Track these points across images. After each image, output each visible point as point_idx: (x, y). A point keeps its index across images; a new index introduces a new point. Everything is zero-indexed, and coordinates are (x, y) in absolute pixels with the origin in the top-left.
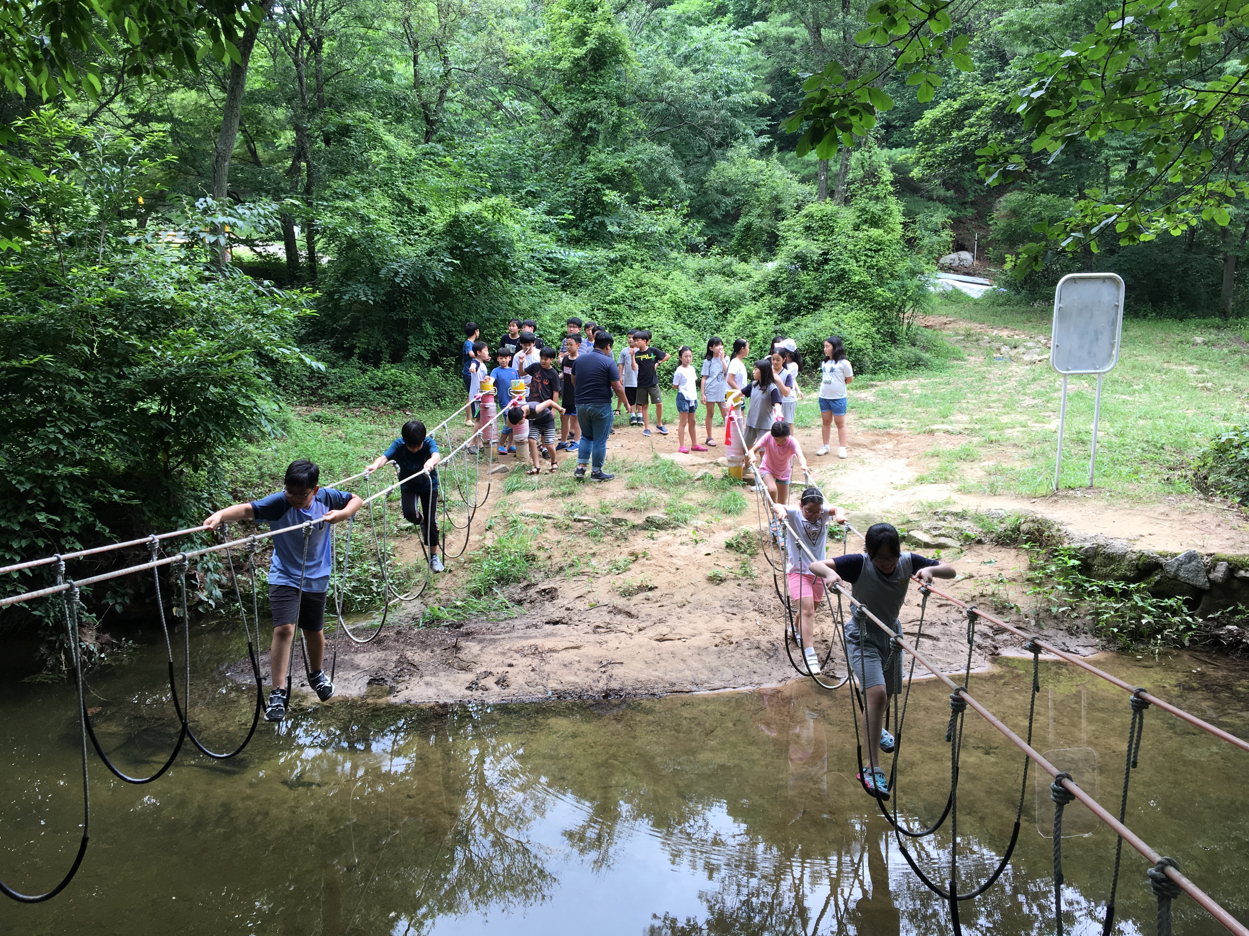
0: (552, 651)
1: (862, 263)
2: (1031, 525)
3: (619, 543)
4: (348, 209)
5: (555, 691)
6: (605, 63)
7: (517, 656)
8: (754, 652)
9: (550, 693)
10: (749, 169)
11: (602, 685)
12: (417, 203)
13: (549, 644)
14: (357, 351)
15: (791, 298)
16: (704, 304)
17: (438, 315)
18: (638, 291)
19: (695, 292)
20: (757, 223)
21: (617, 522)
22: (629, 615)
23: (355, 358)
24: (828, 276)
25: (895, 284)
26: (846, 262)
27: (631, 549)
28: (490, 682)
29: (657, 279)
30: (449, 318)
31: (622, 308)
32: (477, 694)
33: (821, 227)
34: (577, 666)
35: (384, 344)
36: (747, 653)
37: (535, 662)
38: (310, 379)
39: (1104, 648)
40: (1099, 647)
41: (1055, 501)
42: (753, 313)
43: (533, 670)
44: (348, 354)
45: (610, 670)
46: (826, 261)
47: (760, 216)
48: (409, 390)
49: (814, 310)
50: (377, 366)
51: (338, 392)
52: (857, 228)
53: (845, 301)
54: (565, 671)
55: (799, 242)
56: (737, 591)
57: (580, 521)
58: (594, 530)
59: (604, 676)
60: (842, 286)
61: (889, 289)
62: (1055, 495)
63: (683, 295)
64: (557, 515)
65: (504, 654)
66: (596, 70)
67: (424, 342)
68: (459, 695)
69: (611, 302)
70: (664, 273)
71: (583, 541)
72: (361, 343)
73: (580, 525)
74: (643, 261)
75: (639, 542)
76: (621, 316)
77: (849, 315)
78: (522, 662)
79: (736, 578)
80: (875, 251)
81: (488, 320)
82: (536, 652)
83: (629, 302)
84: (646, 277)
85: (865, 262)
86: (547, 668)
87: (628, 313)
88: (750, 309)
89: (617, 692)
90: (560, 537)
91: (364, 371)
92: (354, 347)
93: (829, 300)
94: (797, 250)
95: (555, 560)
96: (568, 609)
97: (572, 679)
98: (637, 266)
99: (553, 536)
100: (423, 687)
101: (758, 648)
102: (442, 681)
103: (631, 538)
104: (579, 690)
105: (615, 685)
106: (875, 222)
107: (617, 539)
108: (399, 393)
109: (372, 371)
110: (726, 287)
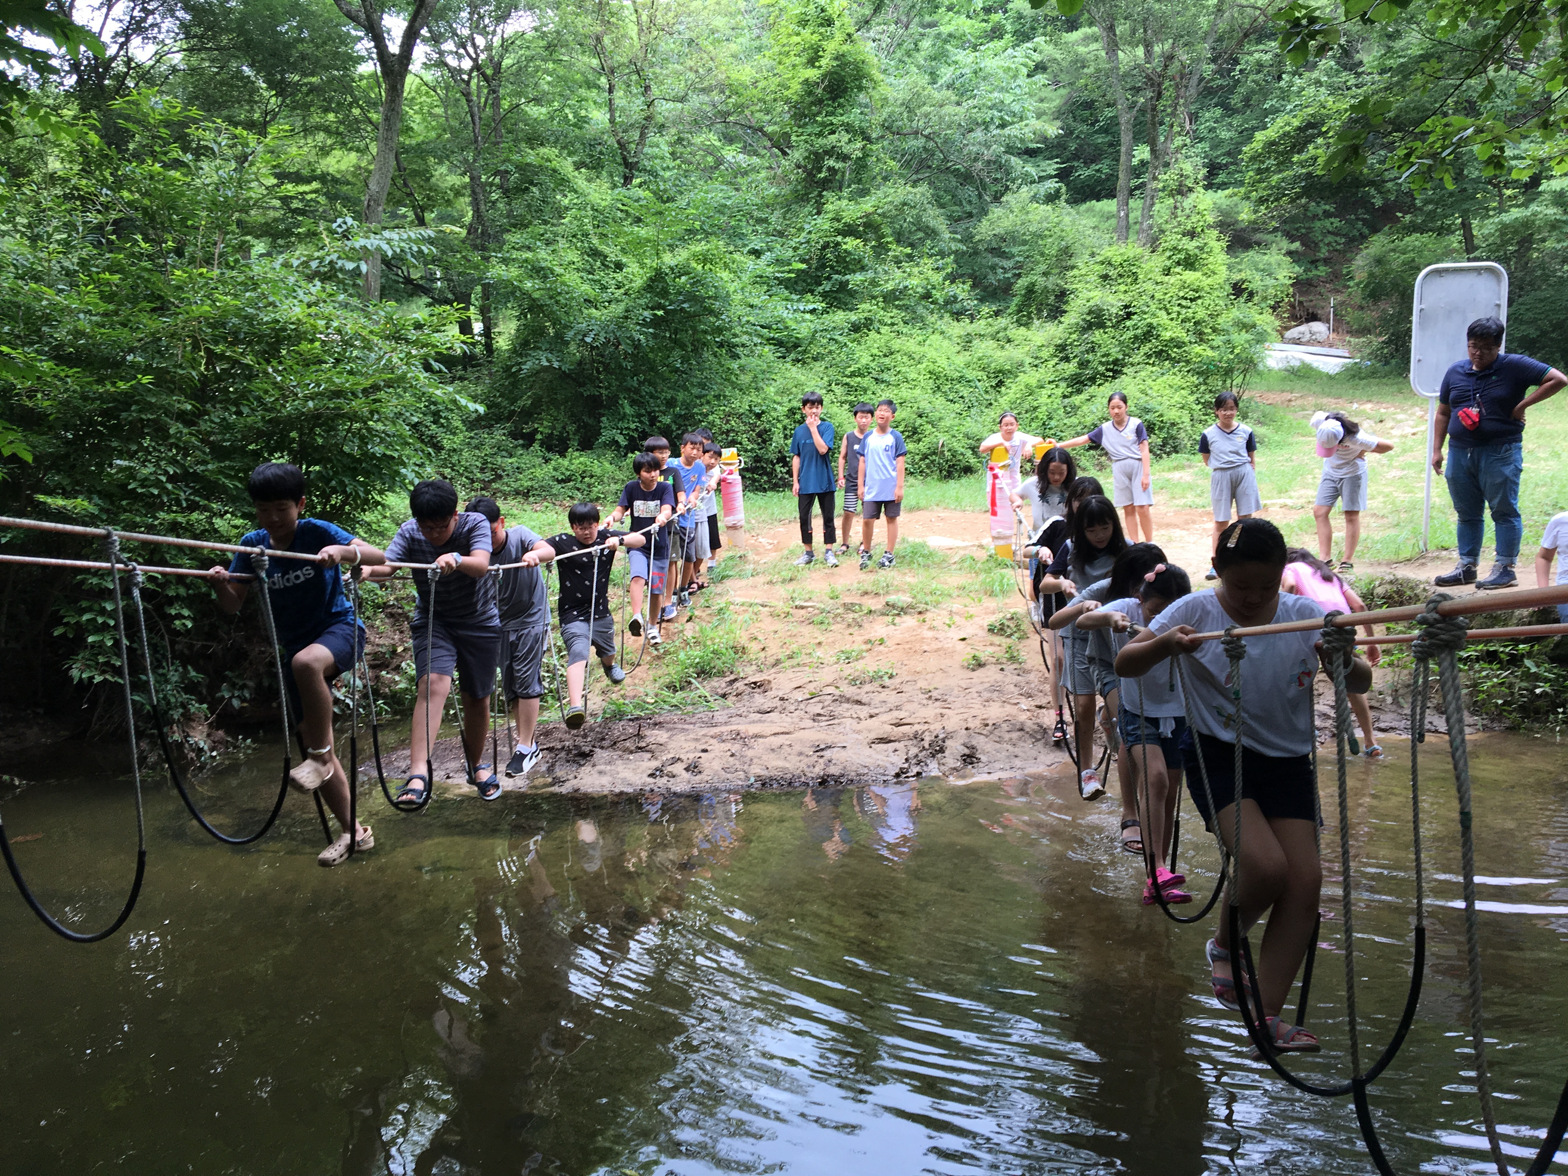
0: (757, 736)
1: (1174, 315)
2: (1388, 587)
3: (851, 631)
4: (526, 260)
5: (758, 778)
6: (845, 90)
7: (712, 741)
8: (1015, 735)
9: (752, 780)
10: (1030, 216)
11: (818, 770)
12: (612, 257)
13: (753, 729)
14: (539, 436)
15: (1083, 364)
16: (970, 374)
17: (637, 391)
18: (887, 361)
19: (960, 360)
20: (1041, 281)
21: (849, 607)
22: (859, 702)
23: (536, 446)
24: (1131, 334)
25: (1218, 340)
26: (1154, 315)
27: (867, 637)
28: (678, 768)
29: (911, 345)
30: (652, 396)
31: (866, 382)
32: (662, 782)
33: (1121, 276)
34: (789, 750)
35: (571, 428)
36: (1007, 736)
37: (736, 747)
38: (482, 470)
39: (1485, 728)
40: (1479, 726)
41: (1423, 564)
42: (1033, 382)
43: (732, 755)
44: (529, 440)
45: (827, 754)
46: (1129, 316)
47: (1045, 274)
48: (601, 482)
49: (1114, 378)
50: (563, 454)
51: (515, 485)
52: (1167, 272)
53: (1153, 365)
54: (772, 755)
55: (1091, 294)
56: (999, 676)
57: (802, 608)
58: (820, 618)
59: (821, 761)
60: (1149, 345)
61: (1212, 348)
62: (1423, 557)
63: (943, 362)
64: (774, 603)
65: (697, 740)
66: (834, 100)
67: (620, 425)
68: (639, 782)
69: (853, 375)
70: (920, 338)
71: (806, 630)
72: (543, 427)
73: (802, 612)
74: (893, 324)
75: (879, 628)
76: (865, 390)
77: (1159, 381)
78: (717, 748)
79: (998, 662)
80: (1192, 300)
81: (699, 397)
82: (737, 736)
83: (874, 374)
84: (896, 344)
85: (1179, 313)
86: (750, 753)
87: (873, 387)
88: (1030, 377)
89: (837, 780)
90: (779, 626)
91: (547, 461)
92: (536, 431)
93: (1132, 365)
94: (1091, 303)
95: (769, 652)
96: (782, 699)
97: (781, 763)
98: (884, 330)
99: (768, 625)
100: (596, 776)
101: (1021, 730)
102: (620, 769)
103: (866, 625)
104: (789, 776)
105: (834, 770)
106: (1190, 263)
107: (849, 625)
108: (589, 486)
109: (557, 460)
110: (999, 353)
